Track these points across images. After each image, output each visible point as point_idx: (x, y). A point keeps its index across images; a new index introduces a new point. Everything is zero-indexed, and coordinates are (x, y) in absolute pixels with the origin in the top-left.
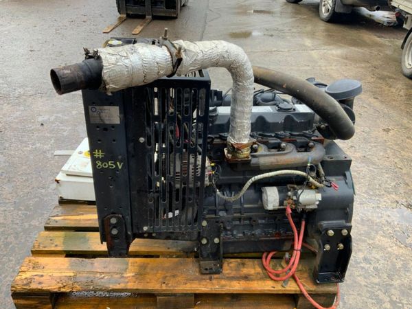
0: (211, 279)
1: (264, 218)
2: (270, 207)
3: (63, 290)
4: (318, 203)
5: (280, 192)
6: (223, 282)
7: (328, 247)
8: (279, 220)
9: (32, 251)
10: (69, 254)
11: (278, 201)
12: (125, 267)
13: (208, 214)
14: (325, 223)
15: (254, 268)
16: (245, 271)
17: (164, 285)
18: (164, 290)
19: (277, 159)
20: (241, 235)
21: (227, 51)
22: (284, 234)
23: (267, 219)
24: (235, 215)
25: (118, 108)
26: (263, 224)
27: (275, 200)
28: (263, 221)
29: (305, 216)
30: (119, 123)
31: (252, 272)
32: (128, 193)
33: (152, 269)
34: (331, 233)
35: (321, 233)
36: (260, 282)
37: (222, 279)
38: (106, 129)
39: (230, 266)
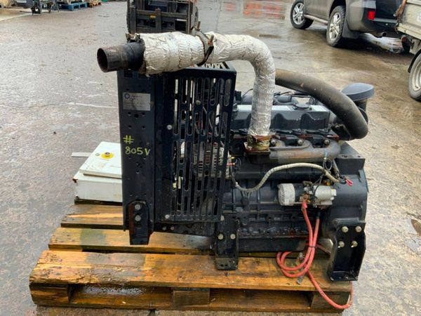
0: (226, 275)
1: (279, 215)
2: (287, 202)
3: (80, 281)
4: (333, 198)
5: (296, 188)
6: (239, 278)
7: (342, 244)
8: (294, 218)
9: (49, 245)
10: (86, 249)
11: (294, 196)
12: (142, 261)
13: (225, 209)
14: (339, 220)
15: (269, 266)
16: (260, 268)
17: (180, 279)
18: (181, 284)
19: (295, 154)
20: (256, 232)
21: (252, 45)
22: (299, 233)
23: (282, 217)
24: (252, 211)
25: (149, 95)
26: (278, 222)
27: (291, 196)
28: (279, 219)
29: (319, 214)
30: (149, 110)
31: (267, 269)
32: (153, 180)
33: (169, 264)
34: (345, 229)
35: (335, 230)
36: (275, 279)
37: (237, 275)
38: (137, 116)
39: (245, 264)
